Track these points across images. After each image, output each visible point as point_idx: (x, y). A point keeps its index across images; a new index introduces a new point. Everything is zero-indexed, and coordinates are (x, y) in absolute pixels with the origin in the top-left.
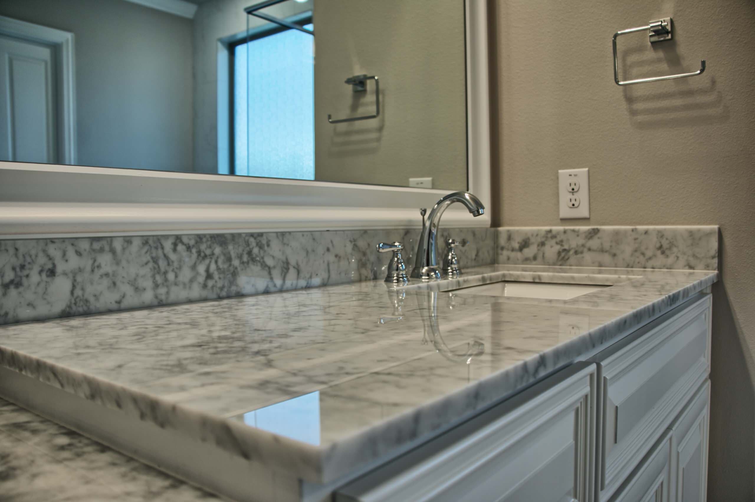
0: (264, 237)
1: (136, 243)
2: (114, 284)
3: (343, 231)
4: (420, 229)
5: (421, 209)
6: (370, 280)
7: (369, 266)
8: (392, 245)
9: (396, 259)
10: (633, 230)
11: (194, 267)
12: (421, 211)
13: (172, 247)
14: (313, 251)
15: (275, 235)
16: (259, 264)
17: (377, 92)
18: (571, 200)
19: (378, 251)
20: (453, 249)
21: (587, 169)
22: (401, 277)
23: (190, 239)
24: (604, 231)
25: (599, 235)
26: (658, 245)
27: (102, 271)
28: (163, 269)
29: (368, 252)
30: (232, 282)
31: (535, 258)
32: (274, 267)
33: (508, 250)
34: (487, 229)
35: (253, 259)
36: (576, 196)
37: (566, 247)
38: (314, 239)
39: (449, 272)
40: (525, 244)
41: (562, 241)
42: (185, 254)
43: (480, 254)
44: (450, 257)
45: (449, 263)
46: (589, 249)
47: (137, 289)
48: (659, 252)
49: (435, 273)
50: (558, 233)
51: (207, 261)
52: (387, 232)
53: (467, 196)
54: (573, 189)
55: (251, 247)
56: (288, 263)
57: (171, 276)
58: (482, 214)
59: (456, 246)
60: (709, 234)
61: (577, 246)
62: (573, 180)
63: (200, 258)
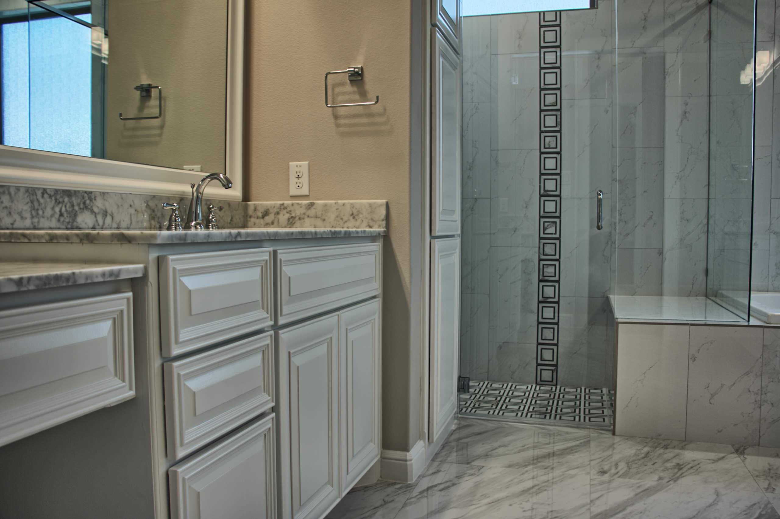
0: (93, 194)
1: (22, 190)
2: (10, 213)
3: (141, 195)
4: (190, 198)
5: (191, 184)
6: (157, 228)
7: (156, 219)
8: (173, 205)
9: (174, 214)
10: (335, 203)
11: (53, 208)
12: (191, 185)
13: (41, 195)
14: (122, 206)
15: (99, 193)
16: (90, 211)
17: (160, 98)
18: (297, 183)
19: (163, 208)
20: (213, 212)
21: (308, 162)
22: (177, 226)
23: (51, 191)
24: (318, 204)
25: (314, 207)
26: (351, 213)
27: (4, 205)
28: (36, 207)
29: (156, 210)
30: (74, 220)
31: (273, 223)
32: (99, 213)
33: (254, 218)
34: (239, 202)
35: (86, 207)
36: (300, 180)
37: (293, 215)
38: (122, 198)
39: (210, 227)
40: (266, 213)
41: (290, 211)
42: (48, 200)
43: (234, 219)
44: (211, 218)
45: (210, 221)
46: (308, 216)
47: (22, 217)
48: (351, 218)
49: (200, 226)
50: (288, 205)
51: (60, 205)
52: (169, 198)
53: (221, 176)
54: (298, 176)
55: (85, 199)
56: (106, 212)
57: (40, 212)
58: (231, 187)
59: (215, 210)
60: (381, 205)
61: (300, 214)
62: (298, 169)
63: (57, 203)
